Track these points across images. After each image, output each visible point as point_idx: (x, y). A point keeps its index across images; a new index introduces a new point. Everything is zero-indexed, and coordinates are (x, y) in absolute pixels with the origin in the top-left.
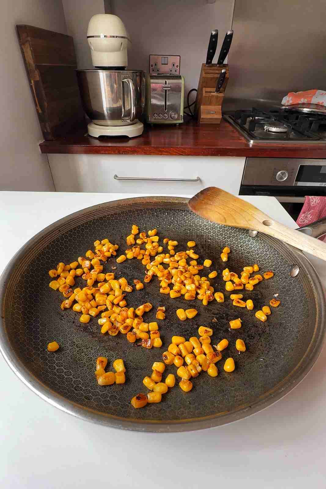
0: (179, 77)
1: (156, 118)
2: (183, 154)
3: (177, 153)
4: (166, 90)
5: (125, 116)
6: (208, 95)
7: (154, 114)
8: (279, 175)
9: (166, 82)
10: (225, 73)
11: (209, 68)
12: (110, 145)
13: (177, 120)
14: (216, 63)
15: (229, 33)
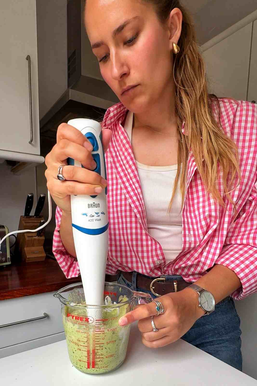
0: (2, 227)
3: (21, 294)
6: (30, 238)
11: (28, 219)
13: (5, 262)
14: (34, 215)
15: (42, 196)
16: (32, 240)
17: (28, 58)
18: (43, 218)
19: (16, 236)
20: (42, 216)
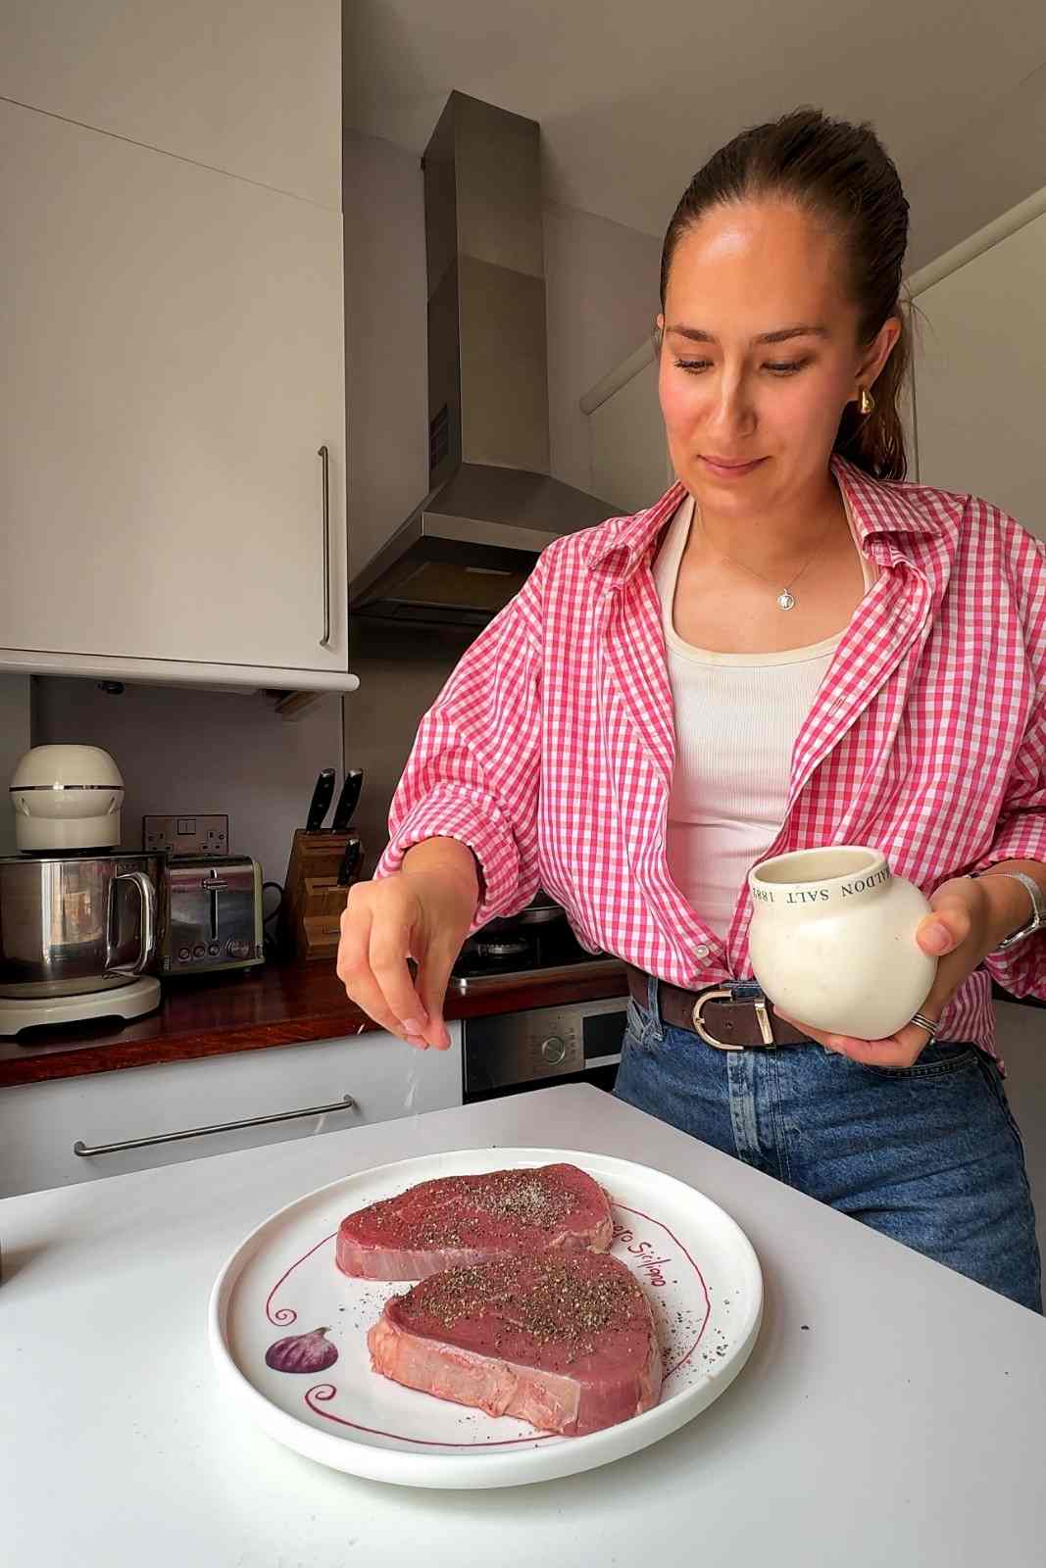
0: (247, 861)
1: (187, 960)
2: (302, 1038)
3: (284, 1038)
4: (213, 892)
5: (114, 963)
6: (320, 892)
7: (181, 950)
8: (546, 1048)
9: (212, 872)
10: (356, 845)
11: (314, 837)
12: (48, 1051)
13: (247, 959)
14: (330, 827)
15: (353, 774)
16: (324, 896)
17: (323, 452)
18: (357, 836)
19: (283, 886)
20: (354, 829)
